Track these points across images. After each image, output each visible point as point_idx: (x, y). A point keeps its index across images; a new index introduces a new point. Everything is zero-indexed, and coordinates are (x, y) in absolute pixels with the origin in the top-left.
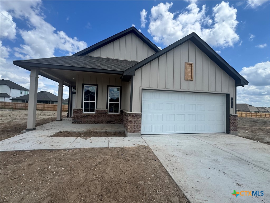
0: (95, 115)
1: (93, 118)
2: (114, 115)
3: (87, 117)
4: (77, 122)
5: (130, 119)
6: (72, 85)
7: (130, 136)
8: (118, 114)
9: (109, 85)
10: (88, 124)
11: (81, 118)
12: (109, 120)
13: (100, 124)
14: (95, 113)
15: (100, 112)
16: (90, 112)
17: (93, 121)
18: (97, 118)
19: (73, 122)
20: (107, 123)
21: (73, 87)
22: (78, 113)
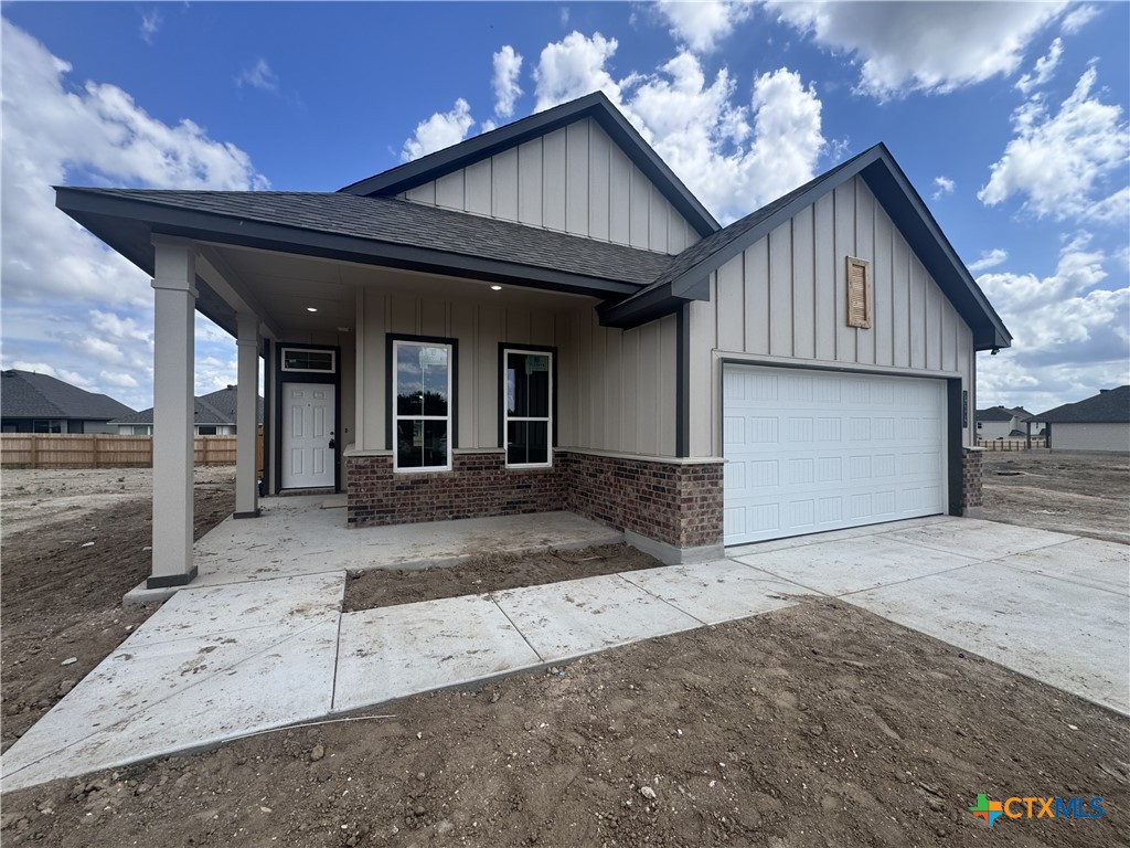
0: (451, 480)
1: (444, 491)
2: (533, 474)
3: (418, 488)
4: (373, 519)
5: (686, 487)
6: (281, 341)
7: (694, 558)
8: (549, 470)
9: (504, 341)
10: (422, 521)
11: (387, 495)
12: (515, 495)
13: (474, 516)
14: (447, 468)
15: (474, 463)
16: (425, 465)
17: (445, 507)
18: (462, 491)
19: (350, 520)
20: (502, 509)
21: (284, 350)
22: (374, 472)
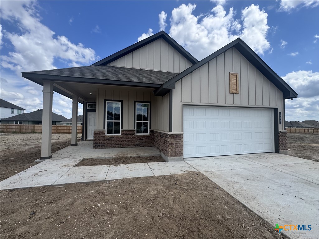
0: (120, 137)
1: (118, 140)
2: (143, 136)
3: (111, 139)
4: (100, 147)
5: (170, 140)
6: (87, 102)
7: (171, 160)
8: (148, 135)
9: (136, 100)
10: (112, 148)
11: (103, 141)
12: (138, 142)
13: (127, 147)
14: (120, 134)
15: (127, 133)
16: (114, 133)
17: (118, 145)
18: (123, 140)
19: (94, 147)
20: (135, 146)
21: (88, 104)
22: (100, 135)
